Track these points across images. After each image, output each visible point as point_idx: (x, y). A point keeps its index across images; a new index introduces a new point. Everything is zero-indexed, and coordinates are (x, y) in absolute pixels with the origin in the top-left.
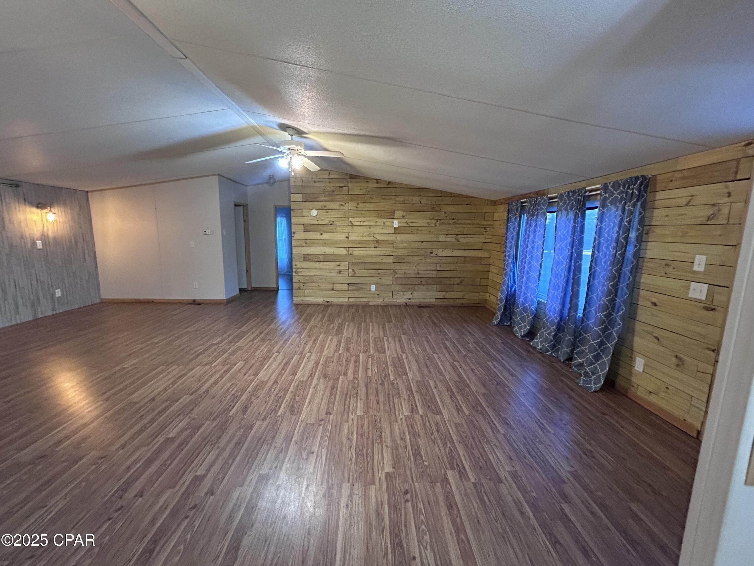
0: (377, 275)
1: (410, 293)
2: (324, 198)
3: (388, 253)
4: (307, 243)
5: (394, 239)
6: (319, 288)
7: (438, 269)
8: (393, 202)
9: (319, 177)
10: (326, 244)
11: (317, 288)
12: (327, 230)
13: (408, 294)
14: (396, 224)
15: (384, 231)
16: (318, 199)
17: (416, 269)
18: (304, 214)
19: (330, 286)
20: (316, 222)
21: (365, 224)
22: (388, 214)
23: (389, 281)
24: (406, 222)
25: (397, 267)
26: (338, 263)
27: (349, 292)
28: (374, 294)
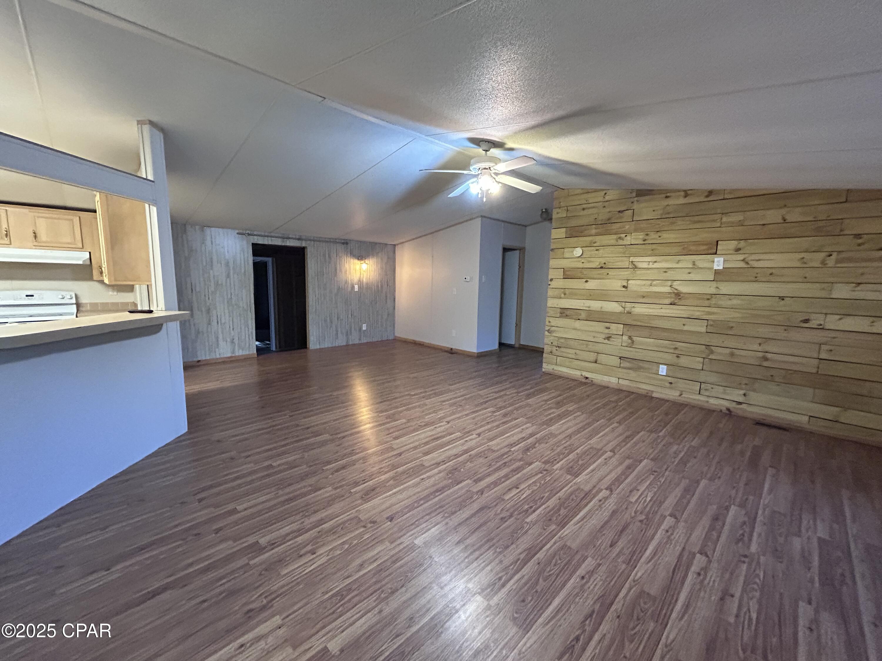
0: (672, 351)
1: (742, 392)
2: (594, 231)
3: (697, 314)
4: (566, 293)
5: (713, 290)
6: (577, 357)
7: (823, 356)
8: (719, 225)
9: (591, 201)
10: (592, 295)
11: (573, 357)
12: (595, 276)
13: (737, 395)
14: (719, 263)
15: (693, 277)
16: (586, 233)
17: (760, 349)
18: (567, 255)
19: (592, 356)
20: (580, 265)
21: (656, 265)
22: (705, 247)
23: (696, 363)
24: (743, 260)
25: (715, 340)
26: (607, 325)
27: (620, 370)
28: (661, 380)
